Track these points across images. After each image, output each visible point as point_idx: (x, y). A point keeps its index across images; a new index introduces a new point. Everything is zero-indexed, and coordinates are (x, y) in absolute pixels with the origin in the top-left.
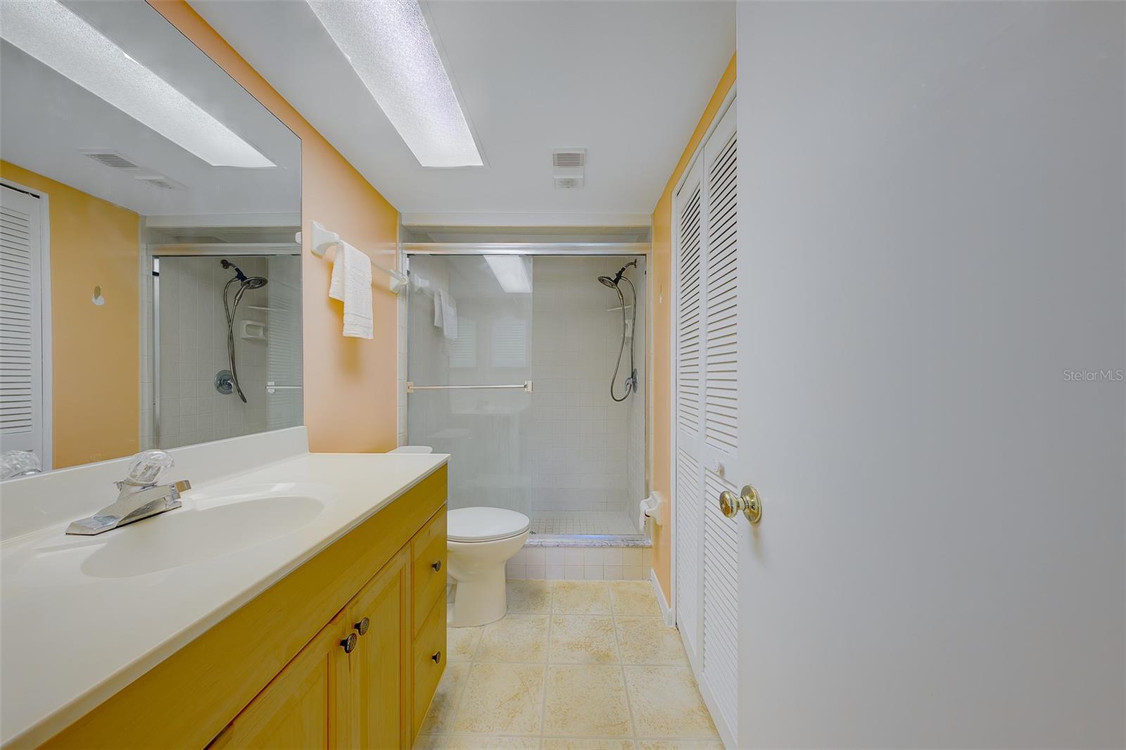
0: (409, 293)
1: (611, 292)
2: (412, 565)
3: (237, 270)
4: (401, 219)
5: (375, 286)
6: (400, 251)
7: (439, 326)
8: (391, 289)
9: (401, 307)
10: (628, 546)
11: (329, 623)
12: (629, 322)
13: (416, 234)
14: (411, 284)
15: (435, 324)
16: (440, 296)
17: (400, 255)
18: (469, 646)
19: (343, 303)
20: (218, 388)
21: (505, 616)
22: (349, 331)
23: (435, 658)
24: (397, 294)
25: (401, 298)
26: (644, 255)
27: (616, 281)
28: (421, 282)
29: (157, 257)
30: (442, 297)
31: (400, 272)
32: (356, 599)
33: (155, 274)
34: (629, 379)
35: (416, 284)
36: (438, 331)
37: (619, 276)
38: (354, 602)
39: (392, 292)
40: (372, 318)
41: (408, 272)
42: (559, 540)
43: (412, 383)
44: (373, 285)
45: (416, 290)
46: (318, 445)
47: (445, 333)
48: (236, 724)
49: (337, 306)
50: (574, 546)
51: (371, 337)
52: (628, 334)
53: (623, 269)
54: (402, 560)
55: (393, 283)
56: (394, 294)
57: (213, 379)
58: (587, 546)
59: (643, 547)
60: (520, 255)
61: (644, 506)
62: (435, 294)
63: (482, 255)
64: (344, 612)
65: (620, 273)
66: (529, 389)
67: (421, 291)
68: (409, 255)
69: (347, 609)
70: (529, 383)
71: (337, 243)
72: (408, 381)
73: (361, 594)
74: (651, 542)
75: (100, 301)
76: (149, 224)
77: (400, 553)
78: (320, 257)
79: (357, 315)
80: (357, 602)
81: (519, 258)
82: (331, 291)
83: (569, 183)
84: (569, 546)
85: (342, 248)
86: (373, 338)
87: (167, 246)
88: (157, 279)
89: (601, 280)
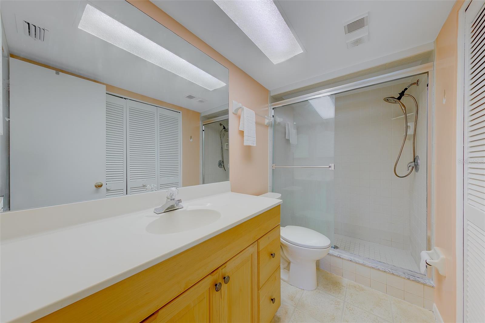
0: (274, 126)
1: (396, 107)
2: (258, 253)
3: (223, 126)
4: (270, 93)
5: (257, 123)
6: (270, 108)
7: (288, 138)
8: (266, 124)
9: (270, 131)
10: (409, 279)
11: (210, 274)
12: (411, 125)
13: (277, 98)
14: (275, 121)
15: (286, 138)
16: (288, 125)
17: (270, 109)
18: (295, 297)
19: (244, 131)
20: (219, 166)
21: (315, 289)
22: (246, 143)
23: (272, 300)
24: (268, 126)
25: (270, 128)
26: (426, 73)
27: (399, 98)
28: (279, 120)
29: (204, 125)
30: (289, 126)
31: (269, 116)
32: (225, 265)
33: (203, 130)
34: (411, 162)
35: (277, 121)
36: (288, 141)
37: (402, 94)
38: (223, 266)
39: (266, 126)
40: (256, 137)
41: (273, 116)
42: (352, 258)
43: (274, 165)
44: (256, 123)
45: (277, 124)
46: (235, 189)
47: (291, 142)
48: (160, 312)
49: (242, 133)
50: (362, 265)
51: (255, 145)
52: (411, 132)
53: (406, 89)
54: (252, 250)
55: (267, 121)
56: (267, 126)
57: (217, 163)
58: (373, 268)
59: (424, 284)
60: (329, 96)
61: (425, 255)
62: (286, 124)
63: (307, 100)
64: (218, 270)
65: (403, 92)
66: (333, 168)
67: (279, 124)
68: (273, 108)
69: (220, 269)
70: (332, 165)
71: (241, 107)
72: (273, 163)
73: (228, 263)
74: (433, 283)
75: (191, 140)
76: (202, 115)
77: (251, 246)
78: (236, 114)
79: (249, 136)
80: (225, 267)
81: (329, 98)
82: (239, 128)
83: (357, 42)
84: (359, 264)
85: (243, 109)
86: (256, 145)
87: (206, 121)
88: (204, 132)
89: (387, 100)
